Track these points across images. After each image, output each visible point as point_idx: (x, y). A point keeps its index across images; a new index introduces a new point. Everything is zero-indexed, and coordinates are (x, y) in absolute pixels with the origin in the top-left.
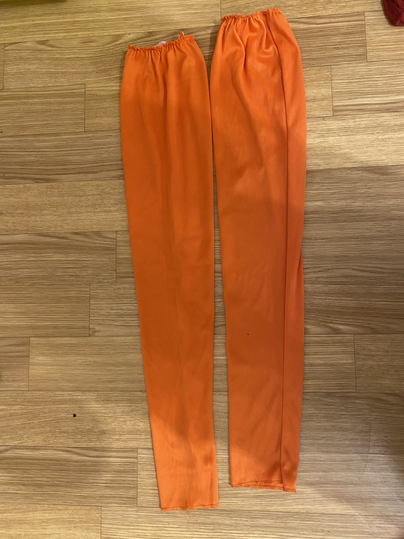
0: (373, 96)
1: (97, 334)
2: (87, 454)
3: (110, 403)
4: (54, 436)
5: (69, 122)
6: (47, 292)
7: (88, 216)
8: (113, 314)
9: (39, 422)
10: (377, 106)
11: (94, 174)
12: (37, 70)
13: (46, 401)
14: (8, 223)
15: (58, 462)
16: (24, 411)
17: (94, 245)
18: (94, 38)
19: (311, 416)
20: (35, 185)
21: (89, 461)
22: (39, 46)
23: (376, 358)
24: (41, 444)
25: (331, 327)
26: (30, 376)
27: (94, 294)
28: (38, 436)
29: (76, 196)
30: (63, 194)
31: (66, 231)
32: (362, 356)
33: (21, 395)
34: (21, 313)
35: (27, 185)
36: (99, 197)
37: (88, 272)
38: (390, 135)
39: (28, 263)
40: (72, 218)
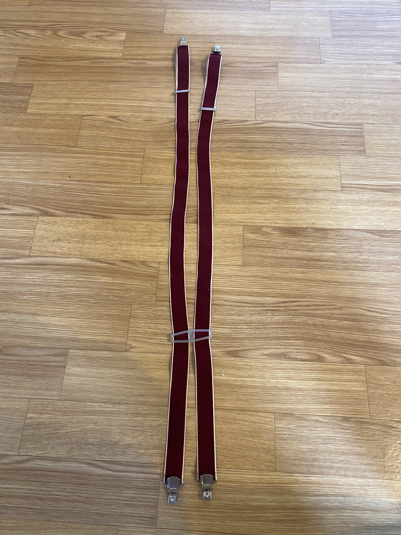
0: (372, 179)
1: (132, 350)
2: (110, 468)
3: (139, 417)
4: (78, 447)
5: (129, 175)
6: (91, 309)
7: (137, 248)
8: (150, 333)
9: (65, 432)
10: (375, 187)
11: (145, 216)
12: (106, 135)
13: (76, 412)
14: (63, 247)
15: (79, 475)
16: (52, 420)
17: (139, 272)
18: (155, 119)
19: (330, 439)
20: (93, 220)
21: (111, 476)
22: (111, 119)
23: (385, 388)
24: (64, 455)
25: (345, 357)
26: (63, 385)
27: (134, 313)
28: (63, 447)
29: (128, 231)
30: (117, 229)
31: (115, 259)
32: (373, 385)
33: (52, 403)
34: (63, 326)
35: (86, 219)
36: (147, 234)
37: (132, 294)
38: (386, 208)
39: (77, 282)
40: (122, 249)
